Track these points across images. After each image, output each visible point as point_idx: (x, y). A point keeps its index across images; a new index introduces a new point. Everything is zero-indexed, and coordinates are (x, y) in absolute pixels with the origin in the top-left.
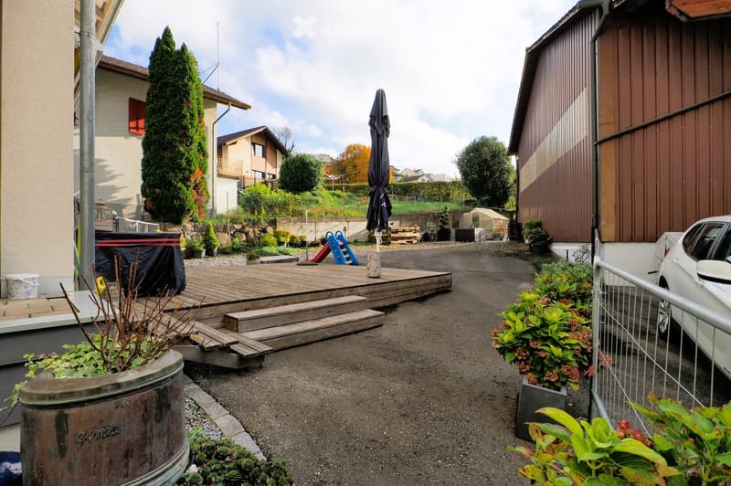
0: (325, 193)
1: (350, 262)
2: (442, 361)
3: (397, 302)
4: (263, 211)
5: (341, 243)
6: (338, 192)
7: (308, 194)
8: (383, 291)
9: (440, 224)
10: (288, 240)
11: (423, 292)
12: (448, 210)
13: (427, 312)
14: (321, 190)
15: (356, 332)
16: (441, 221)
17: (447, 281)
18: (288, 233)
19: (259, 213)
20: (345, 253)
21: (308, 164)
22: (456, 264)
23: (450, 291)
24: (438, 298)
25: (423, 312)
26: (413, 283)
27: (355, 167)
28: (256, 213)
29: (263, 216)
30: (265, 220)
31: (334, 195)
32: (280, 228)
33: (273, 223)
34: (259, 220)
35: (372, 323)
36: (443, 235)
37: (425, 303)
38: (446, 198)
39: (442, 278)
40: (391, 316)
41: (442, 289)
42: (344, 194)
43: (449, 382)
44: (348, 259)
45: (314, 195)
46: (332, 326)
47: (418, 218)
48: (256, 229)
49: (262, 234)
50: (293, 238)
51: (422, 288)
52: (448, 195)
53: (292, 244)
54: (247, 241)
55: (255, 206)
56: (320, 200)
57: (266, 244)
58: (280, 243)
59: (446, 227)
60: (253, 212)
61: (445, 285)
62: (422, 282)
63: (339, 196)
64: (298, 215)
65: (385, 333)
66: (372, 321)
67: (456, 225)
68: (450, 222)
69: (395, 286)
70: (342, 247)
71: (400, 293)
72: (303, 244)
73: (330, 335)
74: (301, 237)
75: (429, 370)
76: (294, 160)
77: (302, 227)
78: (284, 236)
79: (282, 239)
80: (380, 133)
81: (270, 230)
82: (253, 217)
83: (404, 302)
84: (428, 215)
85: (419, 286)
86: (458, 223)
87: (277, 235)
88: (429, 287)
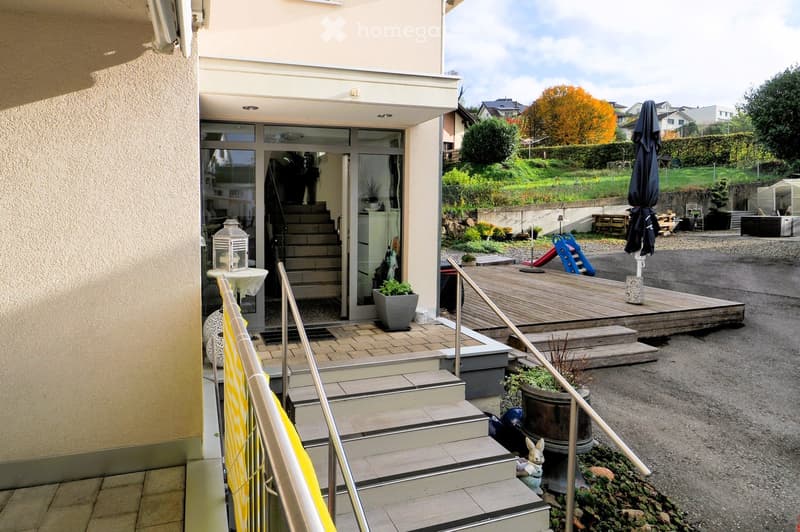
0: (520, 162)
1: (584, 270)
2: (741, 411)
3: (667, 334)
4: (463, 202)
5: (572, 248)
6: (537, 161)
7: (497, 167)
8: (650, 322)
9: (710, 205)
10: (492, 233)
11: (701, 324)
12: (728, 183)
13: (711, 351)
14: (515, 161)
15: (630, 365)
16: (713, 201)
17: (738, 314)
18: (492, 226)
19: (459, 204)
20: (576, 260)
21: (499, 131)
22: (748, 280)
23: (743, 325)
24: (724, 332)
25: (707, 351)
26: (688, 315)
27: (555, 117)
28: (456, 204)
29: (464, 207)
30: (465, 211)
31: (532, 165)
32: (481, 220)
33: (474, 214)
34: (460, 211)
35: (646, 357)
36: (717, 221)
37: (706, 338)
38: (723, 160)
39: (729, 310)
40: (665, 350)
41: (730, 323)
42: (547, 162)
43: (752, 432)
44: (580, 267)
45: (506, 167)
46: (608, 357)
47: (672, 198)
48: (456, 222)
49: (463, 227)
50: (496, 230)
51: (700, 320)
52: (726, 155)
53: (496, 238)
54: (447, 234)
55: (453, 196)
56: (514, 172)
57: (468, 239)
58: (484, 238)
59: (722, 210)
60: (452, 204)
61: (734, 318)
62: (700, 314)
63: (539, 166)
64: (502, 204)
65: (663, 369)
66: (646, 355)
67: (741, 205)
68: (731, 201)
69: (665, 317)
70: (573, 253)
71: (672, 324)
72: (508, 237)
73: (605, 364)
74: (505, 229)
75: (728, 416)
76: (481, 128)
77: (506, 218)
78: (487, 229)
79: (486, 233)
80: (648, 150)
81: (470, 222)
82: (453, 209)
83: (676, 334)
84: (689, 193)
85: (697, 317)
86: (745, 202)
87: (480, 228)
88: (709, 320)
